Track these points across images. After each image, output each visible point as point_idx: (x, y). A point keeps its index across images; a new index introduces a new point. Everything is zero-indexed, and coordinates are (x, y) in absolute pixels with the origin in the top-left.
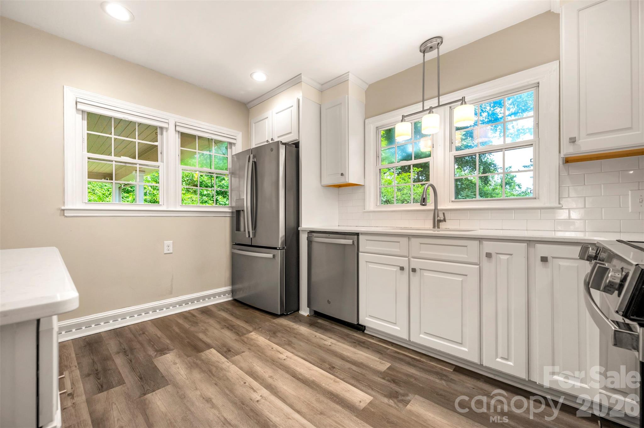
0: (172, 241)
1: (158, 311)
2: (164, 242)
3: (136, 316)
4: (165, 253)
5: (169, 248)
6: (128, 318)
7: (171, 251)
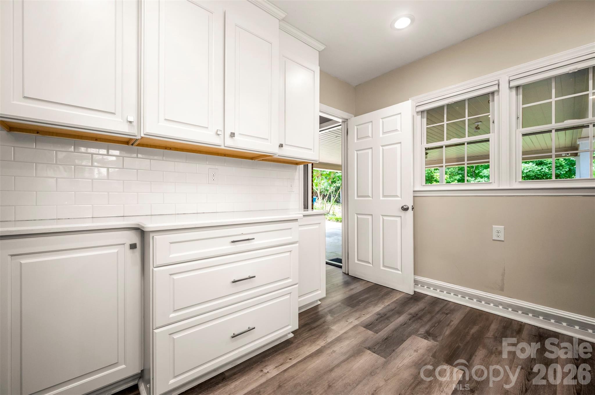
0: (504, 227)
1: (483, 302)
2: (492, 226)
3: (460, 296)
4: (493, 239)
5: (499, 234)
6: (452, 294)
7: (502, 238)
